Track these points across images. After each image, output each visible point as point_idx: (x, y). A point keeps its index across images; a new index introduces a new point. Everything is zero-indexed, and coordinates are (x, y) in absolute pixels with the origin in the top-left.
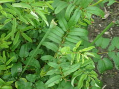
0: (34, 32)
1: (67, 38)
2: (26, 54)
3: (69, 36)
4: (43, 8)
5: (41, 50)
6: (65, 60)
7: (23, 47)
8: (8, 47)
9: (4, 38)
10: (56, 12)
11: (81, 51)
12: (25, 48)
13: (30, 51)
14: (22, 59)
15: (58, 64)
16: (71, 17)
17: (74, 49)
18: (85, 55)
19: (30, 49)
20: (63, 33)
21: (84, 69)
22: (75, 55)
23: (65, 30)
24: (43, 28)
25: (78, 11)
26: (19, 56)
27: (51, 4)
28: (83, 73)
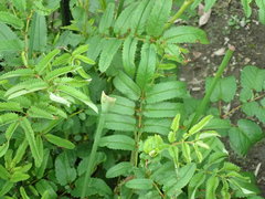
2: (72, 173)
3: (147, 107)
5: (101, 154)
7: (58, 162)
8: (27, 177)
9: (12, 161)
10: (103, 68)
12: (63, 162)
14: (67, 187)
17: (171, 136)
19: (74, 160)
20: (134, 105)
23: (136, 98)
25: (148, 49)
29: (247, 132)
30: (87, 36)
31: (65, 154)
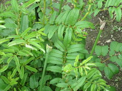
0: (37, 61)
1: (67, 57)
2: (36, 84)
3: (68, 55)
4: (37, 37)
5: (49, 76)
6: (71, 78)
7: (31, 78)
8: (17, 83)
9: (10, 76)
10: (49, 37)
11: (81, 64)
12: (33, 78)
13: (39, 81)
14: (34, 90)
15: (66, 83)
16: (64, 37)
17: (75, 64)
18: (86, 67)
19: (38, 78)
20: (62, 54)
21: (91, 80)
22: (77, 70)
23: (63, 51)
24: (43, 55)
25: (69, 30)
26: (30, 89)
27: (43, 32)
28: (92, 84)
29: (112, 69)
30: (45, 25)
31: (34, 76)
